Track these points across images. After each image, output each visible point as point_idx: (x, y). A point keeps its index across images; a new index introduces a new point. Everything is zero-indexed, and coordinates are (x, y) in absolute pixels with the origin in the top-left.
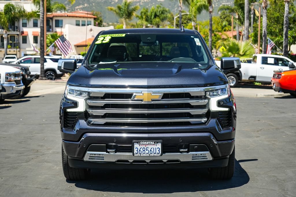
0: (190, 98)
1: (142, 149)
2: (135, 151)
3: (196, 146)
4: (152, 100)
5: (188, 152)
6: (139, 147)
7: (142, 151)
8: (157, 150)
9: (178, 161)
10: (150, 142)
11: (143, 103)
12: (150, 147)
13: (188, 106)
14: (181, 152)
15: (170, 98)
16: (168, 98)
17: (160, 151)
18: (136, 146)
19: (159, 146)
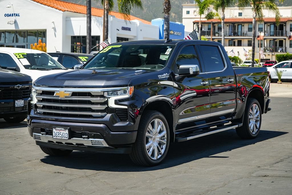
0: (91, 96)
1: (57, 133)
2: (54, 135)
3: (93, 134)
4: (66, 97)
5: (88, 138)
6: (56, 132)
7: (58, 134)
8: (66, 134)
9: (83, 145)
10: (61, 128)
11: (59, 98)
12: (62, 132)
13: (89, 102)
14: (84, 138)
15: (78, 96)
16: (76, 95)
17: (68, 135)
18: (54, 130)
19: (67, 132)
